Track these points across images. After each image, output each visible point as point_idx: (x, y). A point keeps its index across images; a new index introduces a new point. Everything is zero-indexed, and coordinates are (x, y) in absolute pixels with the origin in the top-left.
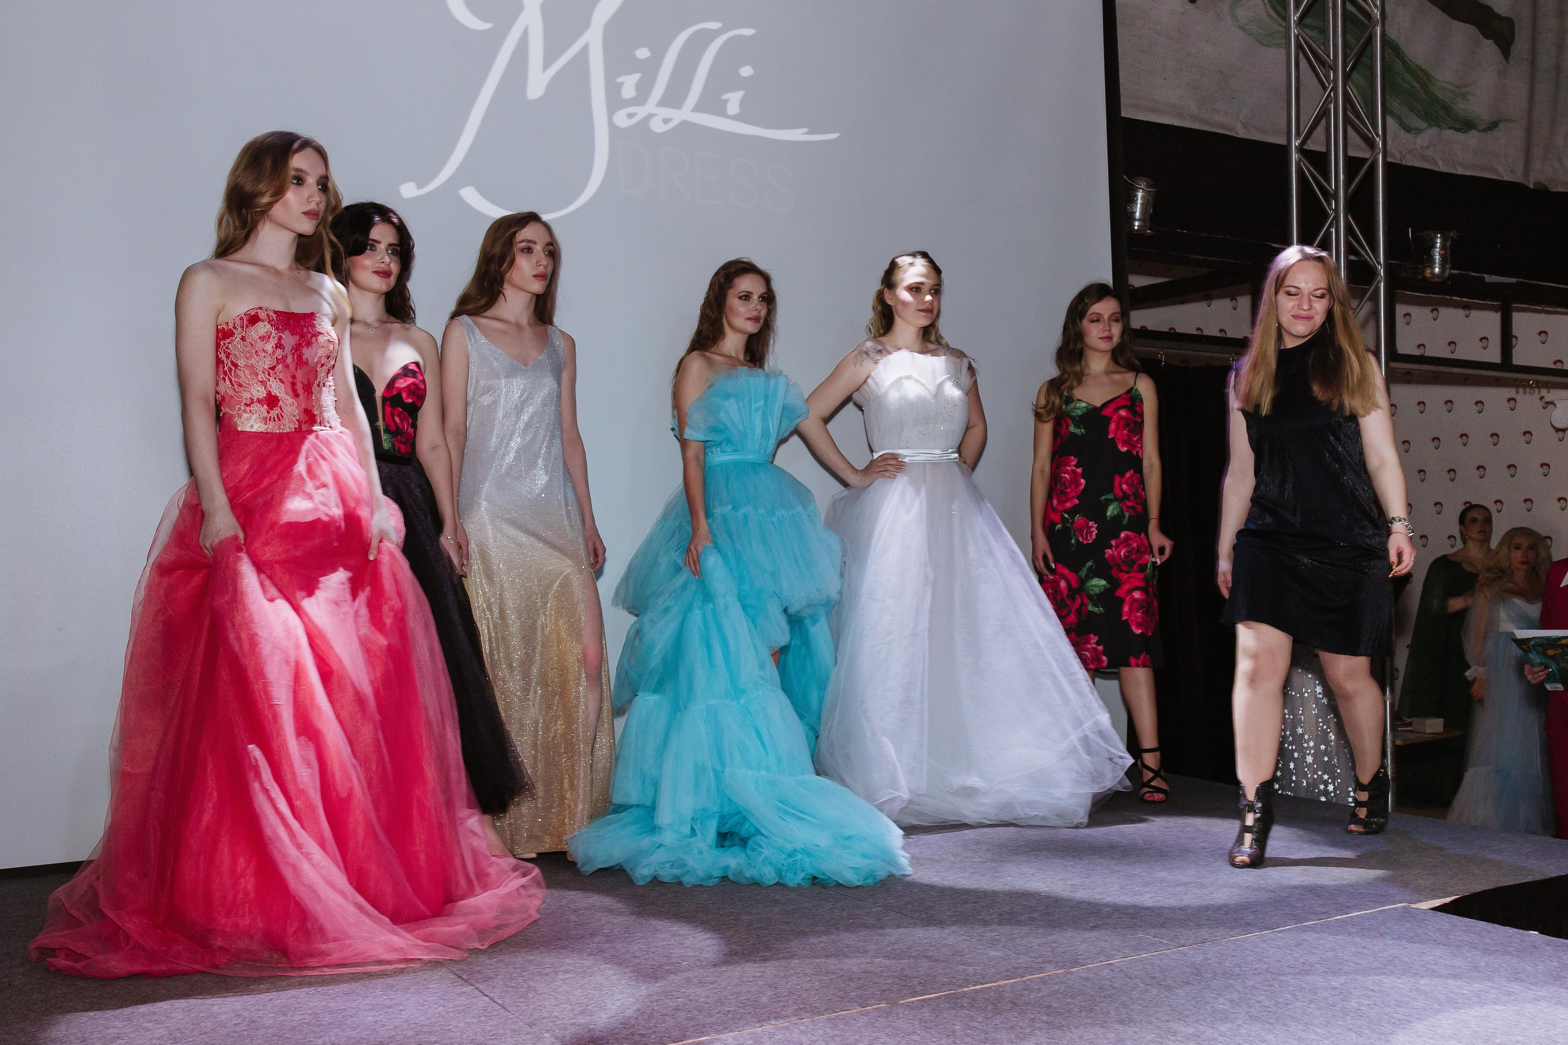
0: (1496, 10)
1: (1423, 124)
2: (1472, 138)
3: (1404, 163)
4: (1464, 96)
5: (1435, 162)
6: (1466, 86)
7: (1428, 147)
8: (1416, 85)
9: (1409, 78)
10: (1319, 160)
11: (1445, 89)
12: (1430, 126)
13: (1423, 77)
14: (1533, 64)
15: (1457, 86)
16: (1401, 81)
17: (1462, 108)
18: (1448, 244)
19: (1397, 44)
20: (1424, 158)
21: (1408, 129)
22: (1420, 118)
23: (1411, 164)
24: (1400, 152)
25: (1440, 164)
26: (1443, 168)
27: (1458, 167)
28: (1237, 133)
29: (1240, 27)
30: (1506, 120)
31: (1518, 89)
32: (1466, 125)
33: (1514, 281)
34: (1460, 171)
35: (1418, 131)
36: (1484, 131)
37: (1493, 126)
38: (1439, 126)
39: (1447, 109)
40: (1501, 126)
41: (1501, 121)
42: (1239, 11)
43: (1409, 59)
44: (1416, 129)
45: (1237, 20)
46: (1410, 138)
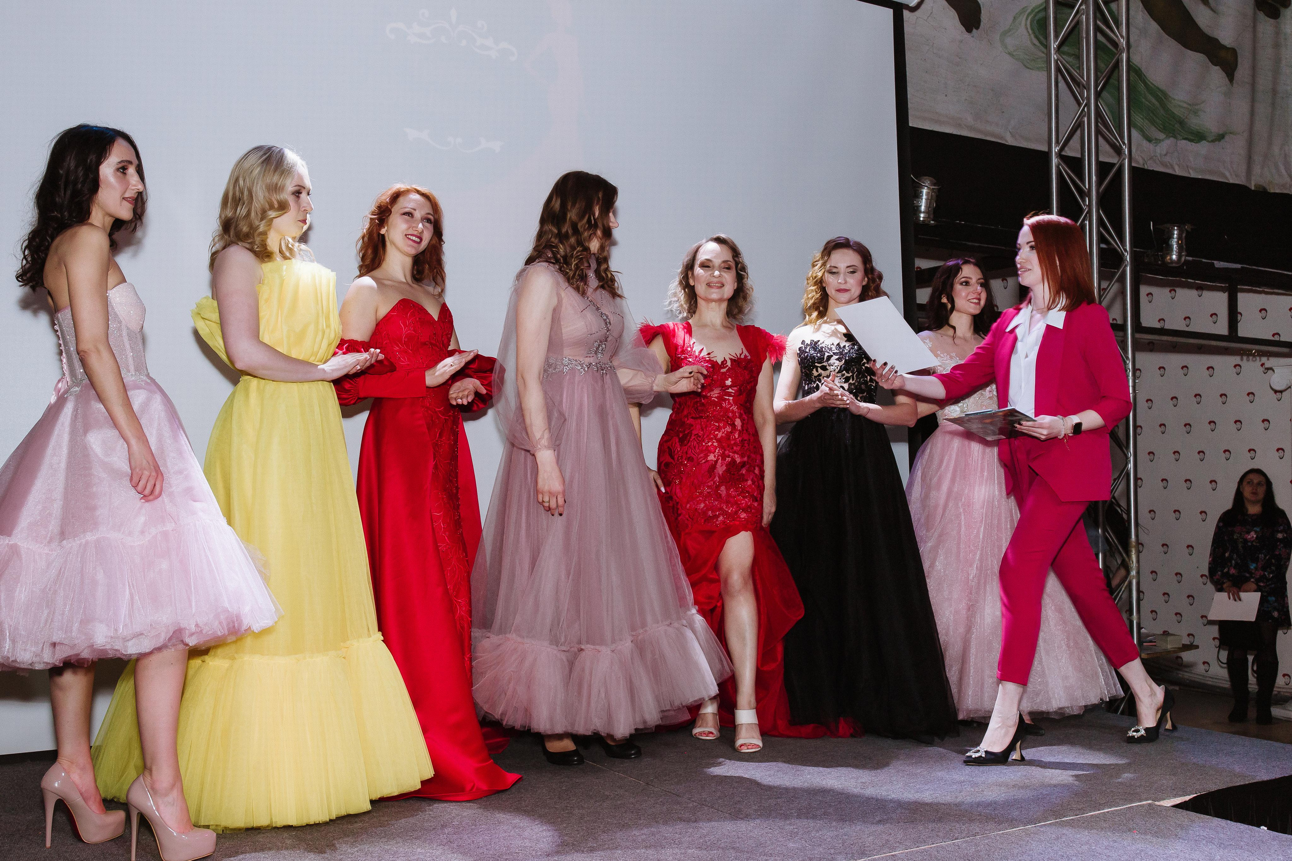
0: (1223, 42)
1: (1162, 136)
2: (1203, 148)
3: (1146, 167)
4: (1196, 113)
5: (1173, 167)
6: (1197, 104)
7: (1166, 155)
8: (1154, 101)
9: (1150, 97)
10: (1075, 165)
11: (1180, 106)
12: (1168, 137)
13: (1161, 96)
14: (1253, 86)
15: (1190, 105)
16: (1143, 100)
17: (1194, 122)
18: (1184, 235)
19: (1140, 69)
20: (1164, 164)
21: (1149, 140)
22: (1159, 130)
23: (1152, 169)
24: (1143, 159)
25: (1176, 168)
26: (1178, 172)
27: (1191, 171)
28: (1007, 141)
29: (1009, 54)
30: (1231, 133)
31: (1241, 107)
32: (1198, 137)
33: (1239, 266)
34: (1193, 175)
35: (1158, 141)
36: (1213, 141)
37: (1220, 137)
38: (1175, 137)
39: (1182, 123)
40: (1227, 138)
41: (1226, 134)
42: (1009, 41)
43: (1150, 82)
44: (1156, 139)
45: (1006, 48)
46: (1151, 146)
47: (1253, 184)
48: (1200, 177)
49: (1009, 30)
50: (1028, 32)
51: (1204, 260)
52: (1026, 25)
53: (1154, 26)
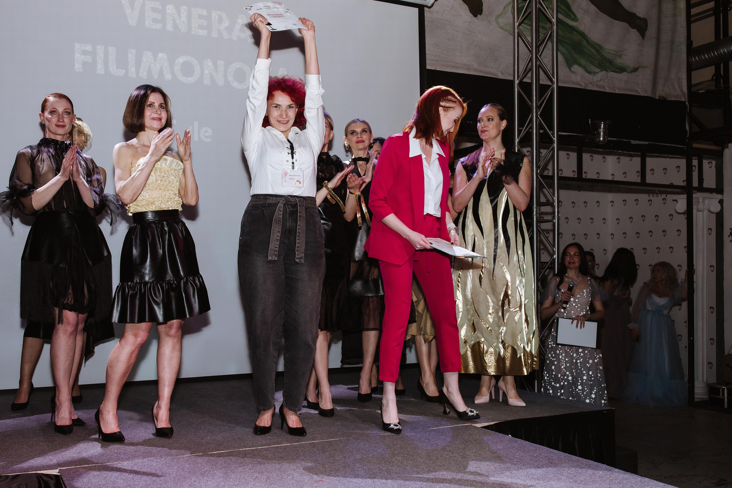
0: (638, 15)
1: (598, 70)
2: (624, 76)
3: (587, 88)
4: (620, 56)
5: (604, 87)
6: (621, 51)
7: (600, 81)
8: (593, 50)
9: (590, 48)
11: (610, 53)
12: (602, 71)
13: (598, 48)
14: (658, 40)
15: (616, 52)
16: (586, 50)
17: (619, 61)
19: (583, 33)
20: (598, 86)
21: (590, 73)
22: (596, 67)
23: (590, 89)
24: (585, 83)
25: (607, 88)
26: (608, 90)
27: (616, 90)
28: (498, 77)
29: (501, 28)
30: (642, 67)
31: (649, 52)
32: (621, 70)
33: (647, 143)
34: (617, 92)
35: (595, 73)
36: (631, 72)
37: (635, 70)
38: (606, 71)
39: (611, 62)
40: (640, 70)
41: (639, 67)
42: (500, 20)
43: (590, 39)
44: (594, 72)
45: (499, 24)
46: (591, 76)
47: (657, 95)
48: (622, 93)
49: (501, 14)
51: (624, 140)
53: (593, 8)
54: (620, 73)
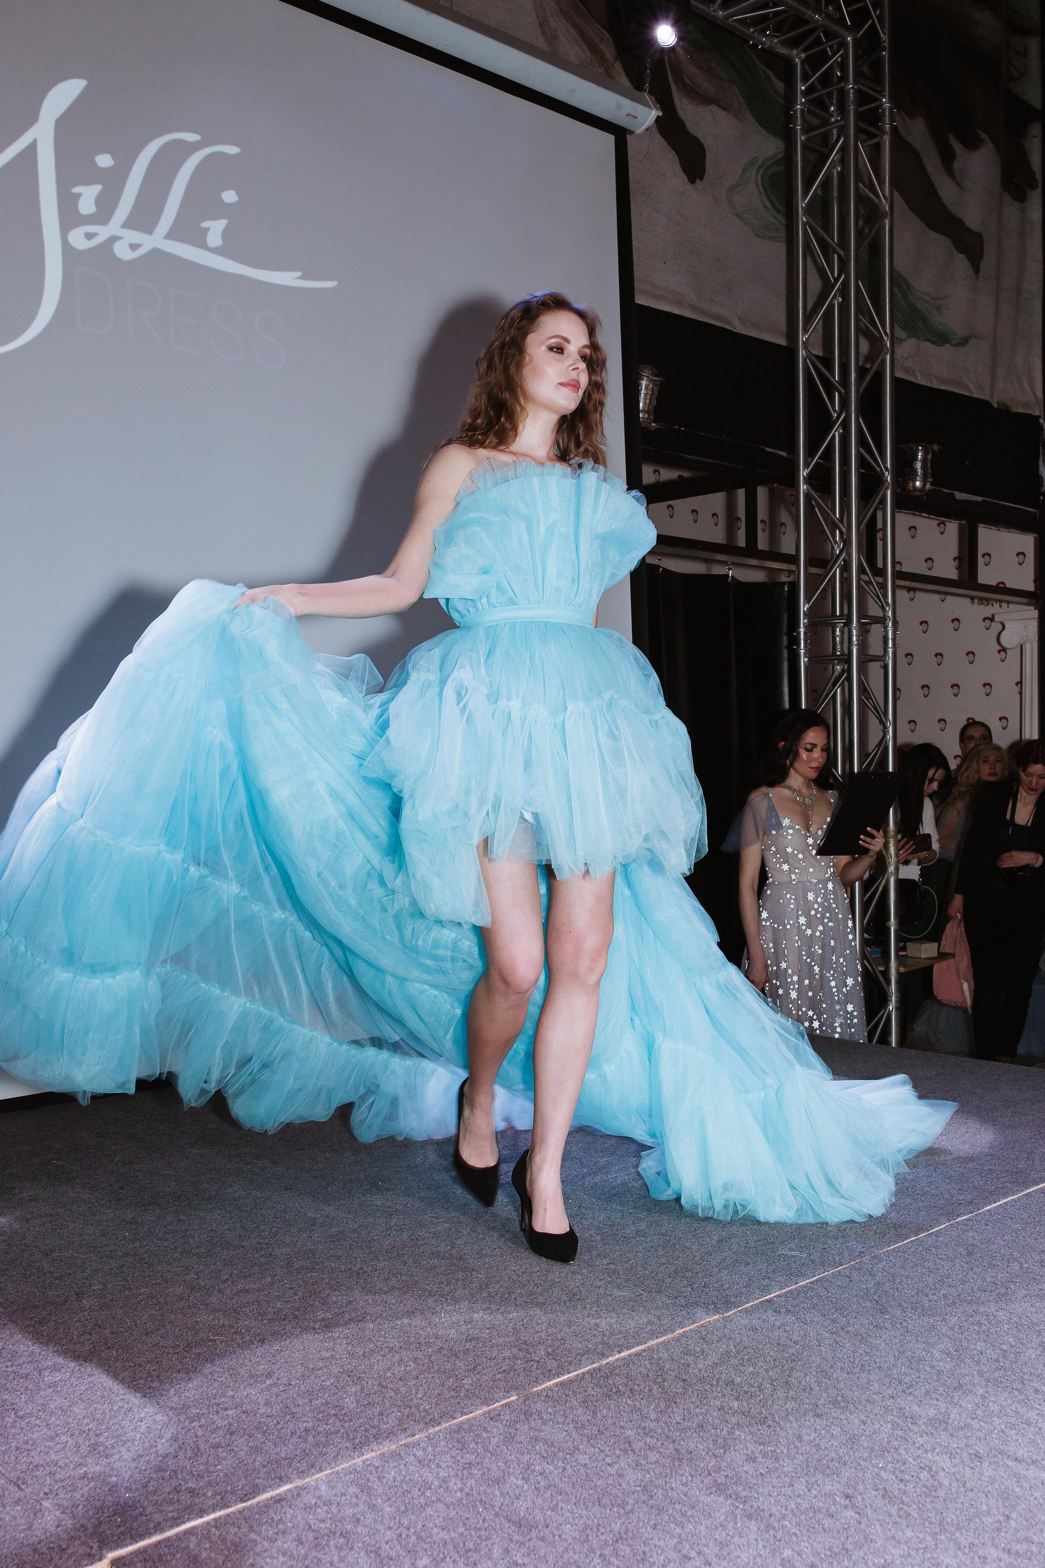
0: (967, 224)
1: (903, 334)
2: (946, 352)
4: (939, 309)
5: (914, 373)
6: (942, 299)
7: (908, 358)
8: (898, 293)
11: (922, 299)
12: (911, 336)
13: (907, 288)
14: (999, 282)
15: (934, 298)
17: (938, 320)
18: (929, 457)
20: (904, 369)
22: (900, 327)
25: (918, 374)
26: (921, 380)
27: (935, 381)
28: (734, 328)
29: (737, 216)
30: (975, 337)
31: (986, 305)
32: (941, 338)
34: (936, 385)
35: (899, 341)
36: (957, 345)
37: (965, 341)
38: (919, 337)
39: (925, 320)
40: (971, 341)
41: (971, 337)
42: (737, 199)
45: (734, 207)
47: (996, 399)
48: (943, 388)
49: (738, 186)
50: (759, 190)
51: (947, 491)
52: (756, 180)
54: (939, 346)
